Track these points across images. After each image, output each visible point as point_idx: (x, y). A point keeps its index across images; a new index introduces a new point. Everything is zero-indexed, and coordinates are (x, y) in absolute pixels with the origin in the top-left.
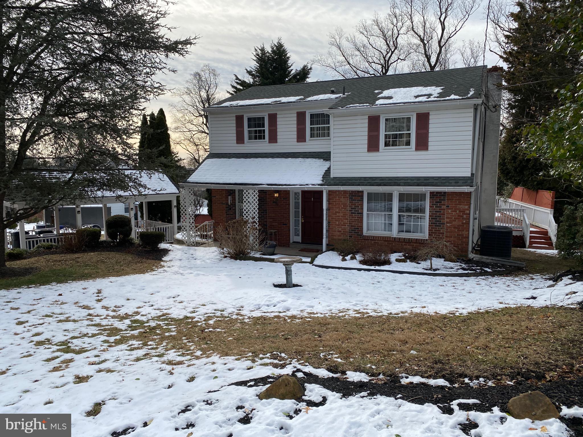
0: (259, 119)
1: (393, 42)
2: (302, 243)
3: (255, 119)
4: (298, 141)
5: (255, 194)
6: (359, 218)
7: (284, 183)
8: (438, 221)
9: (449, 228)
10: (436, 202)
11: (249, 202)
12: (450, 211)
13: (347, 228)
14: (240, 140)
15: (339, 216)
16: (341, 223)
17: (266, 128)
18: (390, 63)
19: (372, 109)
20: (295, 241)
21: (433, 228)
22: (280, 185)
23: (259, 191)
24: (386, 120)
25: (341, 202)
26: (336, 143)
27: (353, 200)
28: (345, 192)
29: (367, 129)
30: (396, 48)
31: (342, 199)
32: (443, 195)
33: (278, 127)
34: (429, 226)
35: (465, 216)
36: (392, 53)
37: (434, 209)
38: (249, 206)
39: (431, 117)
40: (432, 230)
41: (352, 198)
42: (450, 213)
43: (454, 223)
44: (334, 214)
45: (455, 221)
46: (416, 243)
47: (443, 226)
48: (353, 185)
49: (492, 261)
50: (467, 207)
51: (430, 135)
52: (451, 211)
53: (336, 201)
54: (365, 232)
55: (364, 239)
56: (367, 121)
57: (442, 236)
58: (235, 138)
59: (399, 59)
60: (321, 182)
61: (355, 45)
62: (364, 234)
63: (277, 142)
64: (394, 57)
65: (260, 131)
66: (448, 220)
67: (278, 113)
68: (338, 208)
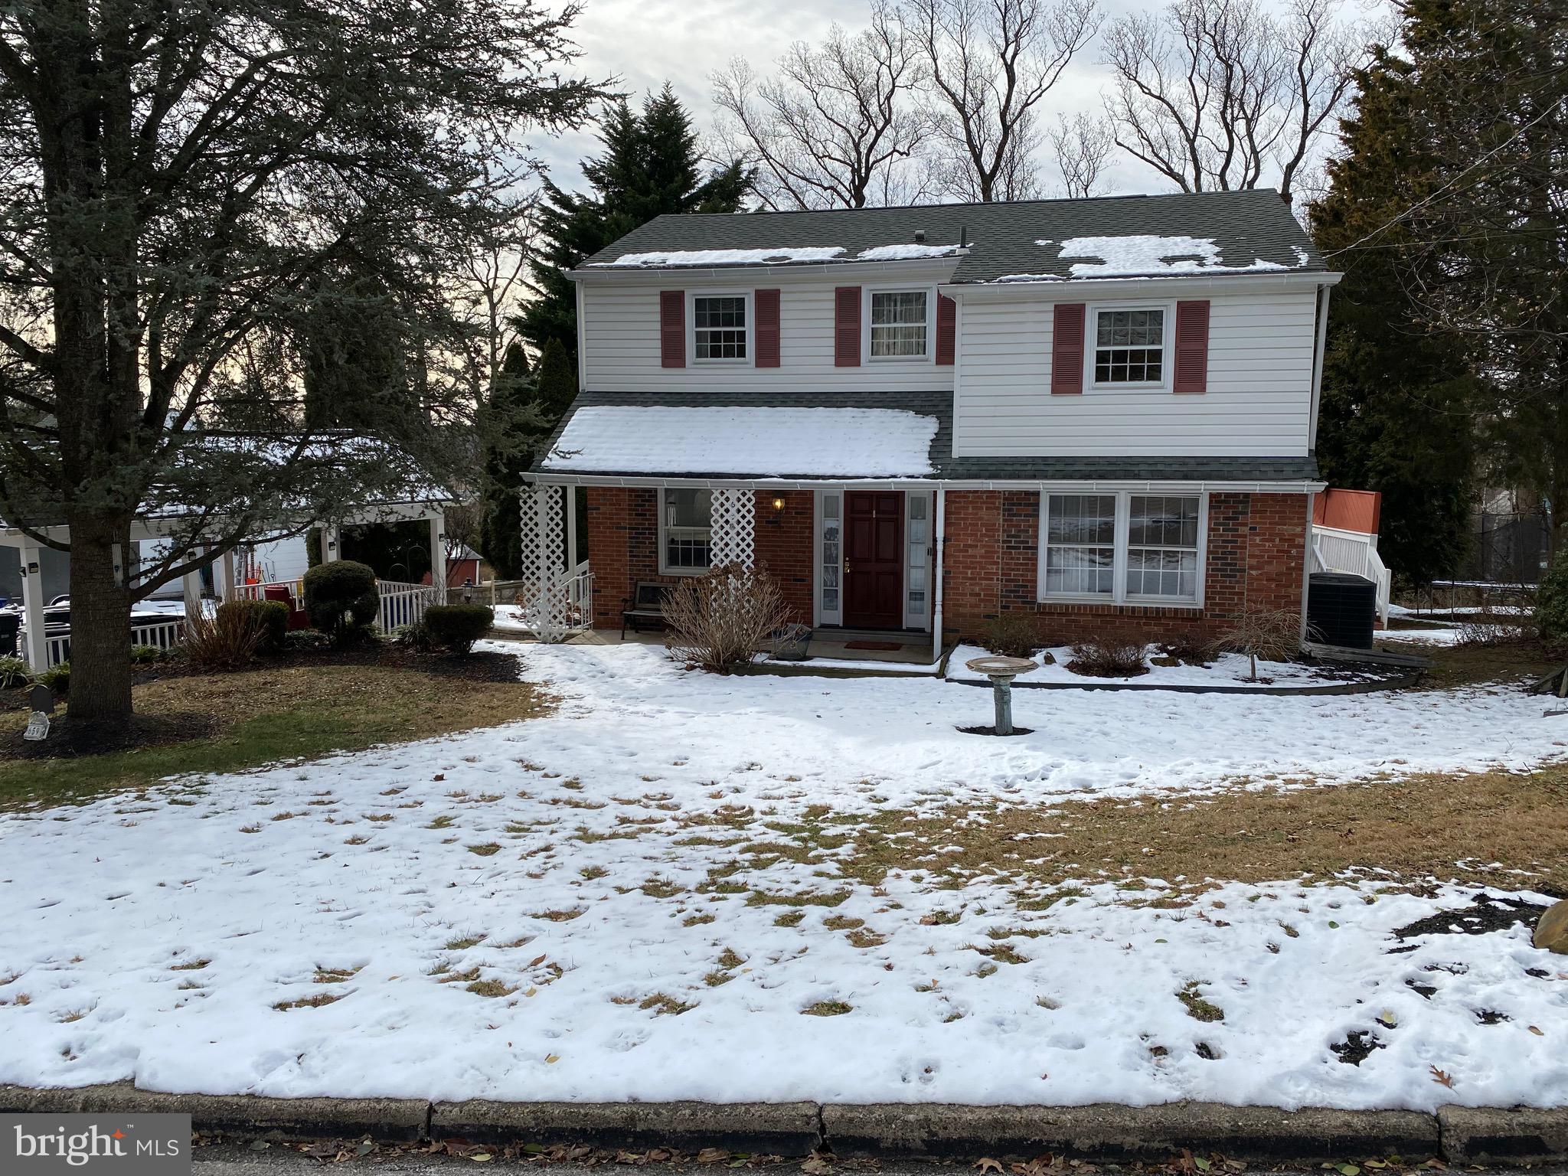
0: (728, 302)
1: (880, 106)
2: (844, 627)
3: (714, 302)
4: (838, 364)
5: (744, 500)
6: (1029, 559)
7: (829, 473)
8: (1230, 564)
9: (1256, 579)
10: (1225, 519)
11: (727, 522)
12: (1258, 539)
13: (997, 586)
14: (673, 355)
15: (974, 556)
16: (979, 573)
17: (750, 327)
18: (871, 160)
19: (1070, 287)
20: (823, 622)
21: (1217, 581)
22: (818, 477)
23: (756, 493)
24: (1101, 315)
25: (981, 519)
26: (968, 370)
27: (1014, 515)
28: (992, 494)
29: (1050, 337)
30: (887, 122)
31: (984, 513)
32: (1241, 502)
33: (782, 324)
34: (1207, 576)
35: (1294, 551)
36: (879, 133)
37: (1221, 535)
38: (727, 533)
39: (1212, 312)
40: (1214, 587)
41: (1009, 510)
42: (1258, 545)
43: (1267, 568)
44: (960, 551)
45: (1270, 563)
46: (1175, 618)
47: (1242, 577)
48: (1019, 477)
49: (1357, 658)
50: (1299, 529)
51: (1211, 355)
52: (1262, 540)
53: (967, 519)
54: (1043, 595)
55: (1041, 613)
56: (1051, 317)
57: (1240, 599)
58: (659, 353)
59: (895, 150)
60: (930, 470)
61: (783, 107)
62: (1040, 600)
63: (777, 365)
64: (884, 145)
65: (729, 336)
66: (1254, 562)
67: (782, 288)
68: (972, 535)
